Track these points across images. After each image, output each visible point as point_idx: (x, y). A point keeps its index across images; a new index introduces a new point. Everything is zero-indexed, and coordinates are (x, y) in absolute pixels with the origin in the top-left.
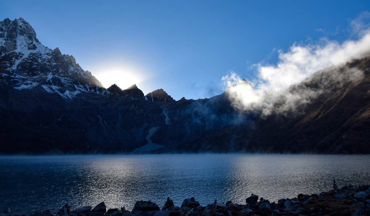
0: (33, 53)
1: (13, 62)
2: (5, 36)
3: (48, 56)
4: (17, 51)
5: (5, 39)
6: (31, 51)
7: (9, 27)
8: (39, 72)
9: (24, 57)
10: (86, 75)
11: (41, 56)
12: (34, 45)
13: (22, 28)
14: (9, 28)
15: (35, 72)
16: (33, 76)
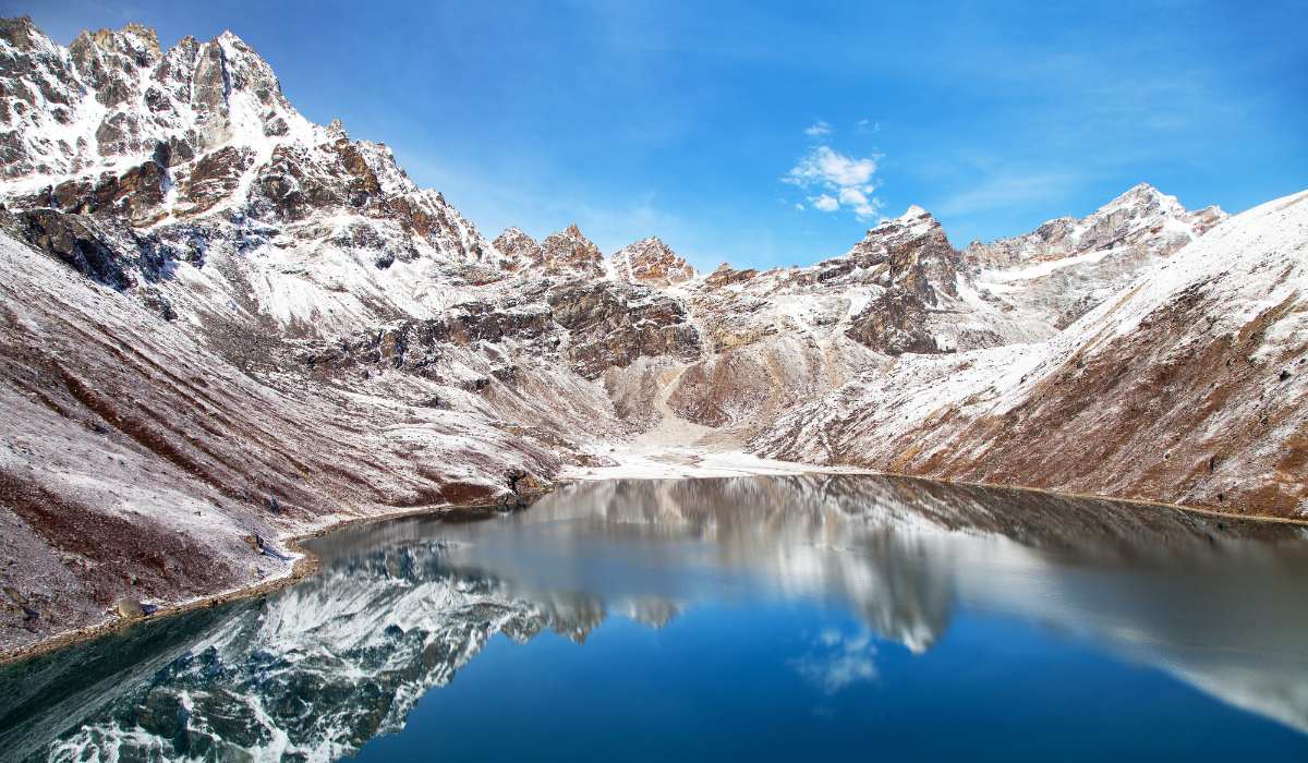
0: (282, 146)
1: (233, 179)
2: (193, 95)
3: (325, 155)
4: (237, 143)
5: (194, 107)
6: (275, 140)
7: (199, 66)
8: (309, 207)
9: (259, 162)
10: (430, 202)
11: (307, 156)
12: (281, 120)
13: (238, 69)
14: (198, 70)
15: (297, 208)
16: (294, 219)
